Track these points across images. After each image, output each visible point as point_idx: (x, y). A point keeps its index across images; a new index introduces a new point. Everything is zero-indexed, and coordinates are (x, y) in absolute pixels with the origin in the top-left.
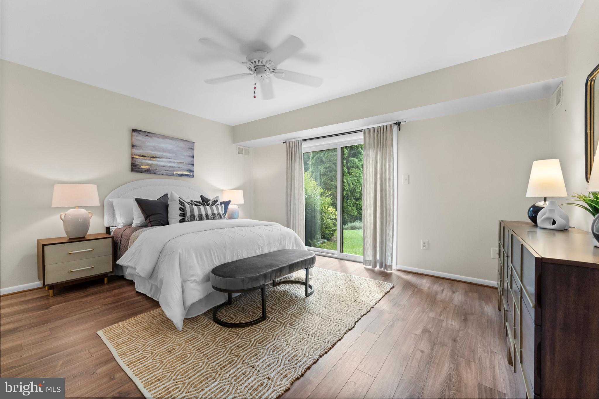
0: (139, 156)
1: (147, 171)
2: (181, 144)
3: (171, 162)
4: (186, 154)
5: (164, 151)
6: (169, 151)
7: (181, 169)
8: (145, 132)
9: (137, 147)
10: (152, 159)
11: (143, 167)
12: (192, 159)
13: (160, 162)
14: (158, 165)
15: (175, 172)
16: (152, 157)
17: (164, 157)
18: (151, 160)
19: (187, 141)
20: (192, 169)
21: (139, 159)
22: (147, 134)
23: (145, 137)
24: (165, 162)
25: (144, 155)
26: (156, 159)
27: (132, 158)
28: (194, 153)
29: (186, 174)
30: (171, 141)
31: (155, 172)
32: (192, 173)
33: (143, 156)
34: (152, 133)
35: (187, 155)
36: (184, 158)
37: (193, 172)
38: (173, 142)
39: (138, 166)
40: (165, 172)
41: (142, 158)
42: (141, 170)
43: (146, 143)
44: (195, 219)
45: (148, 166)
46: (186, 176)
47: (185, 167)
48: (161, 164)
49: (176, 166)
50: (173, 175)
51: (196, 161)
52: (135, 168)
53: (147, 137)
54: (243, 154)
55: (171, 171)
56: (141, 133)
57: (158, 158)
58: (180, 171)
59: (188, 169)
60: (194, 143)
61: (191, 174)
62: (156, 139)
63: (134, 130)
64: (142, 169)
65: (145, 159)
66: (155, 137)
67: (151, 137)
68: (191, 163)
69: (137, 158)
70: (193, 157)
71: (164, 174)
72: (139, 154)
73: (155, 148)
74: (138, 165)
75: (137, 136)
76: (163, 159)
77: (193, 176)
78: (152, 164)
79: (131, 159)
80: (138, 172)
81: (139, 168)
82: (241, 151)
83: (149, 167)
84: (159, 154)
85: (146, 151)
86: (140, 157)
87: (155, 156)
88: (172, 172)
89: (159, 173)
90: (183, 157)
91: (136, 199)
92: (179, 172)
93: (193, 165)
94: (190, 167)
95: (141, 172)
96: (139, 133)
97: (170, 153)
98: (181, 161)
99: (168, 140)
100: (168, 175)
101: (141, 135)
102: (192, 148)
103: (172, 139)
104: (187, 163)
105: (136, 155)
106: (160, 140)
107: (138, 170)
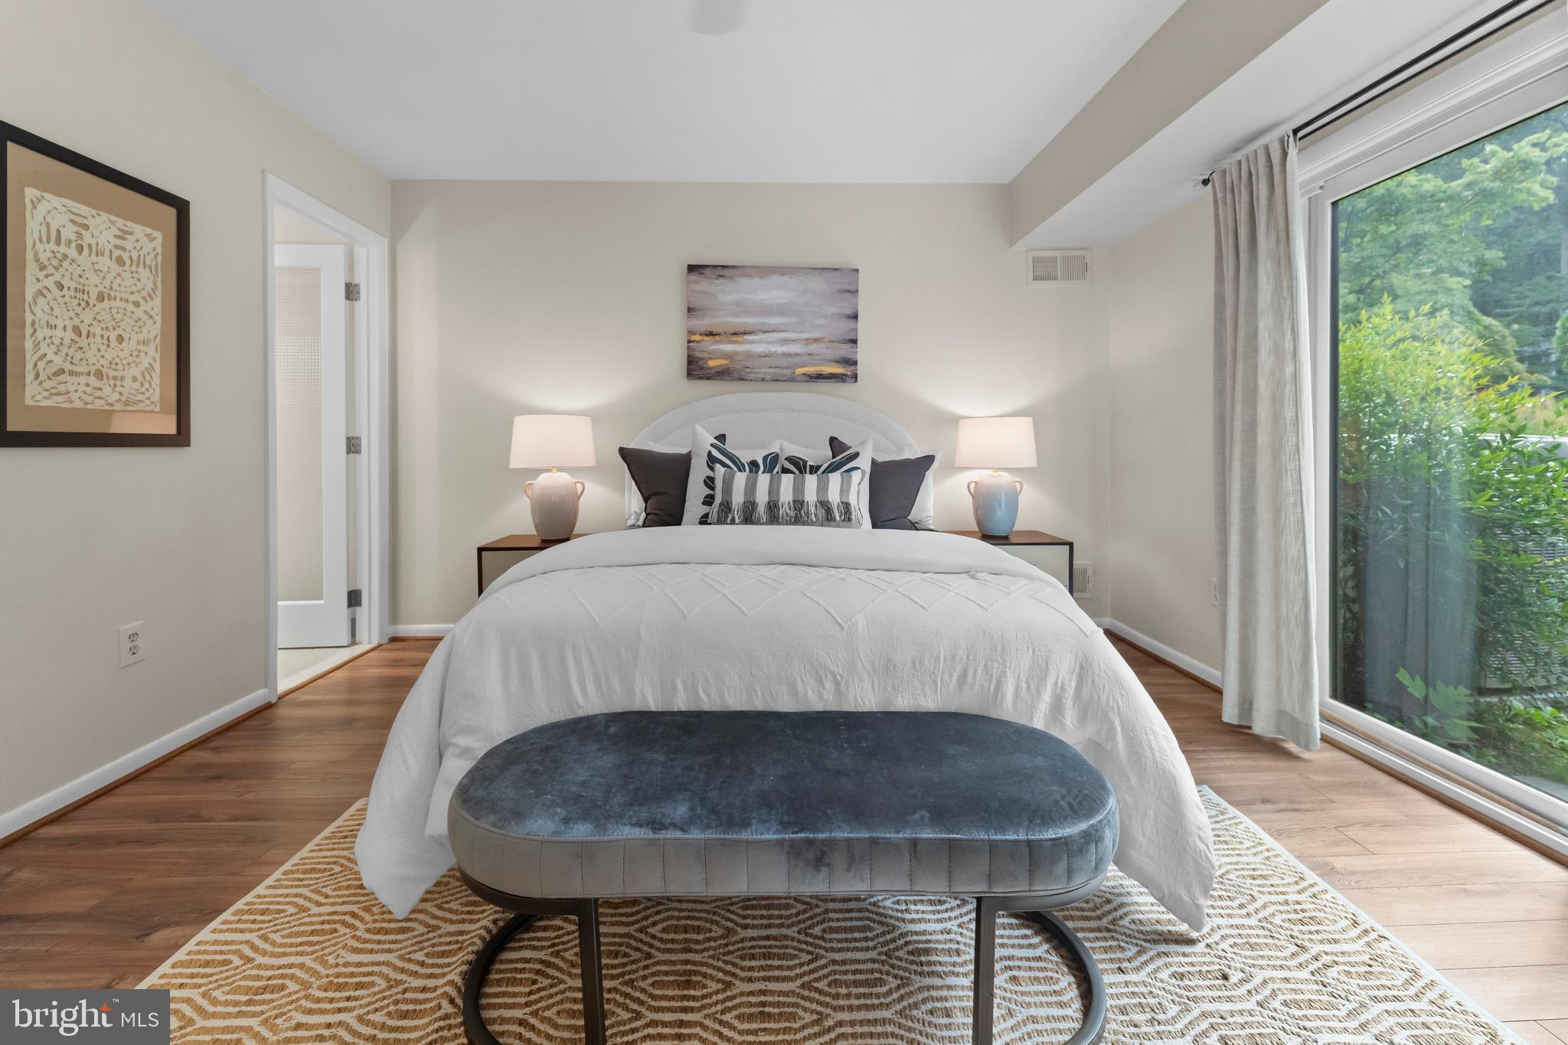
0: (701, 335)
1: (722, 374)
2: (816, 283)
3: (785, 341)
4: (832, 310)
5: (768, 311)
6: (781, 310)
7: (818, 358)
8: (715, 267)
9: (698, 312)
10: (734, 338)
11: (711, 363)
12: (851, 324)
13: (756, 345)
14: (750, 355)
15: (800, 371)
16: (735, 334)
17: (766, 329)
18: (731, 342)
19: (836, 269)
20: (851, 356)
21: (702, 344)
22: (721, 270)
23: (716, 281)
24: (769, 343)
25: (715, 331)
26: (746, 337)
27: (689, 342)
28: (857, 305)
29: (831, 374)
30: (785, 279)
31: (744, 374)
32: (852, 368)
33: (711, 334)
34: (734, 267)
35: (833, 314)
36: (827, 324)
37: (855, 363)
38: (792, 282)
39: (701, 363)
40: (769, 374)
41: (710, 338)
42: (708, 371)
43: (720, 295)
44: (730, 518)
45: (725, 358)
46: (831, 378)
47: (829, 352)
48: (759, 349)
49: (800, 351)
50: (792, 379)
51: (864, 329)
52: (695, 368)
53: (721, 280)
54: (1056, 278)
55: (787, 368)
56: (707, 271)
57: (750, 333)
58: (814, 365)
59: (837, 358)
60: (857, 271)
61: (846, 371)
62: (743, 282)
63: (692, 269)
64: (708, 369)
65: (717, 342)
66: (742, 276)
67: (731, 278)
68: (848, 338)
69: (697, 342)
70: (855, 317)
71: (768, 377)
72: (703, 330)
73: (742, 308)
74: (701, 359)
75: (696, 283)
76: (765, 336)
77: (855, 377)
78: (736, 353)
79: (686, 345)
80: (701, 378)
81: (702, 368)
82: (1044, 270)
83: (726, 362)
84: (752, 321)
85: (718, 320)
86: (705, 338)
87: (741, 330)
88: (789, 372)
89: (752, 376)
90: (822, 322)
91: (624, 453)
92: (811, 370)
93: (854, 342)
94: (845, 350)
95: (708, 378)
96: (702, 273)
97: (782, 314)
98: (815, 335)
99: (776, 279)
100: (778, 380)
101: (706, 277)
102: (852, 288)
103: (787, 274)
104: (833, 338)
105: (695, 334)
106: (756, 281)
107: (700, 372)
